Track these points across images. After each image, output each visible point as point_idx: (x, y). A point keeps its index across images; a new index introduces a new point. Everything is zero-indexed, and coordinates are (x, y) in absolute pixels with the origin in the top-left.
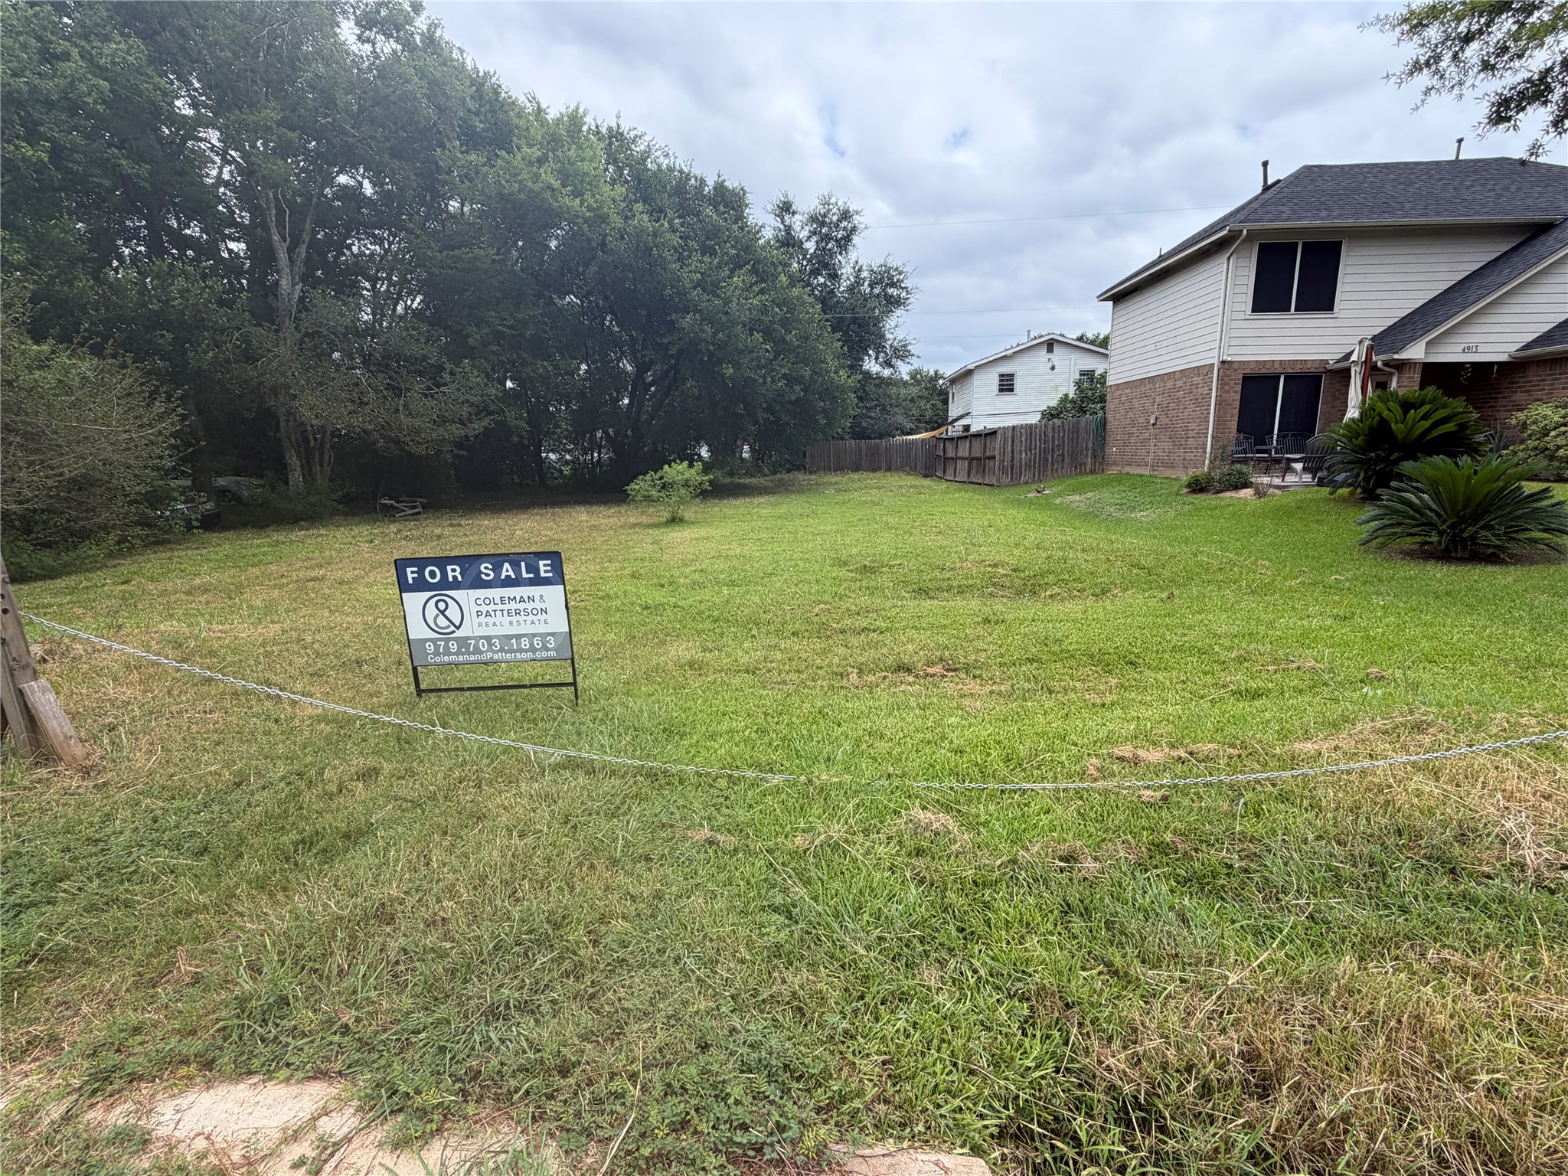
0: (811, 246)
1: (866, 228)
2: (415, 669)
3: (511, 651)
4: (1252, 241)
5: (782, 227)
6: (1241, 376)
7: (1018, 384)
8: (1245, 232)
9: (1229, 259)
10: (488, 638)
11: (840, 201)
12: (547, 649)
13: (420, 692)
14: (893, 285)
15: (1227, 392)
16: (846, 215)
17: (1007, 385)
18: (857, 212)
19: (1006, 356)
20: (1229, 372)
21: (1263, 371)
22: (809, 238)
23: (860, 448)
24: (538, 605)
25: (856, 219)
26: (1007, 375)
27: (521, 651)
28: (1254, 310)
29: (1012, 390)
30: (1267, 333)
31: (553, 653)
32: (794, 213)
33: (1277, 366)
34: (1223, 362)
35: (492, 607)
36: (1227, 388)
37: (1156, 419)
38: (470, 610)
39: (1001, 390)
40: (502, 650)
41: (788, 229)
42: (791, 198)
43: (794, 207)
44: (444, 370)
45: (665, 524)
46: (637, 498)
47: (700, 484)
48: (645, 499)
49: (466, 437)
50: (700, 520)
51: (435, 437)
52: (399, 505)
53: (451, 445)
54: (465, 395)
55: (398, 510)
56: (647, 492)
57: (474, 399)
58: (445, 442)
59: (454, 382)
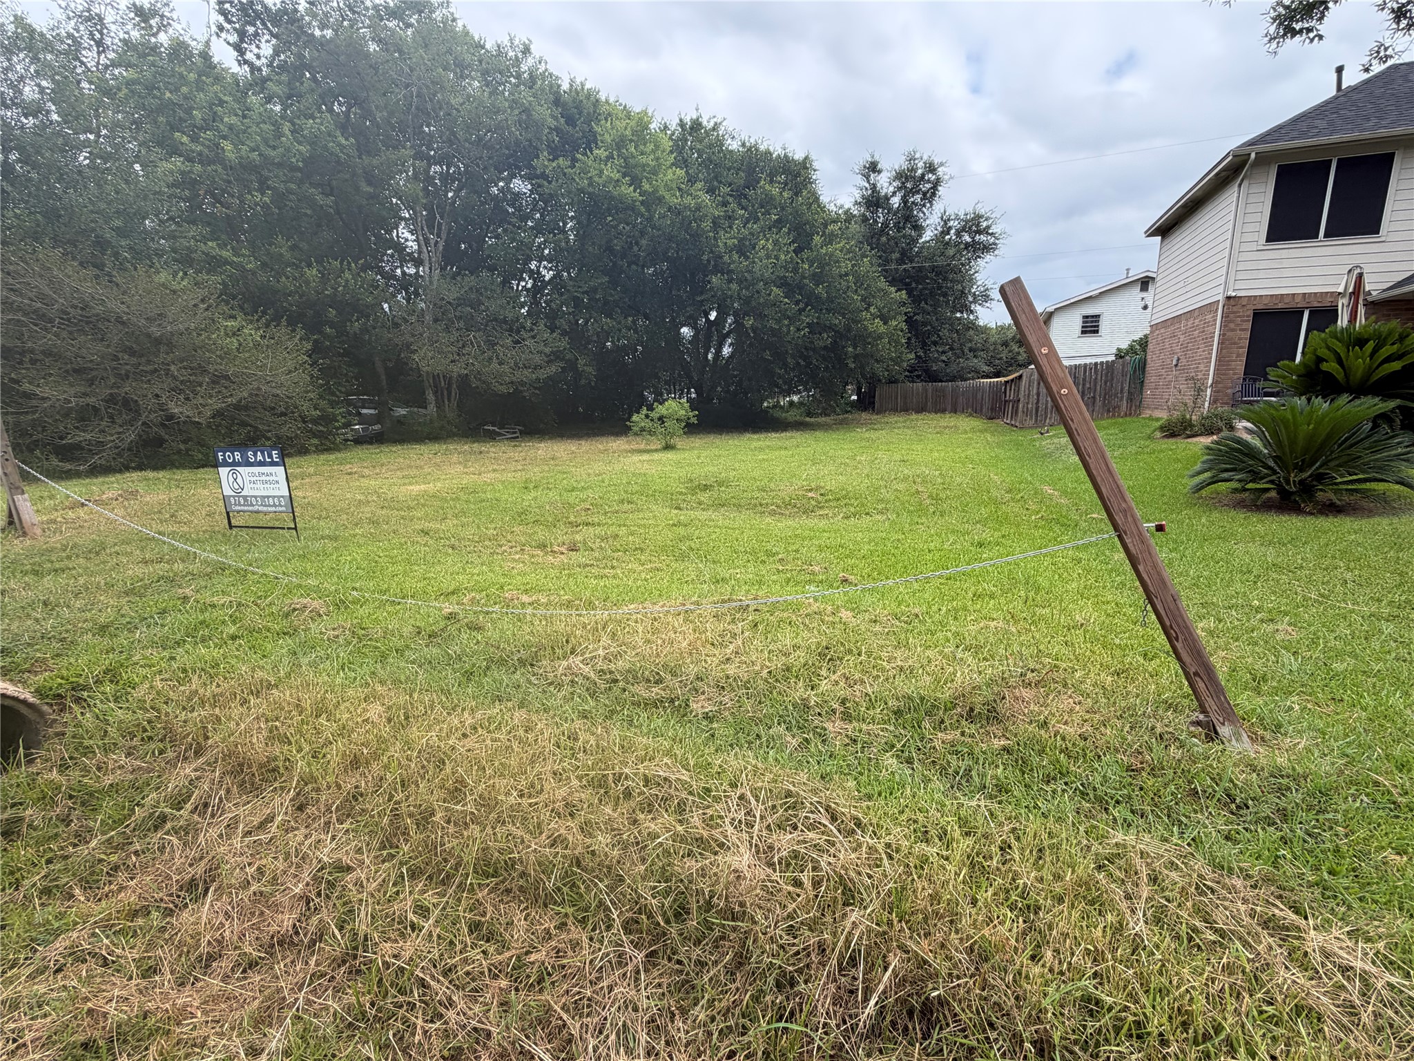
0: (896, 201)
1: (951, 178)
2: (228, 513)
3: (265, 506)
4: (1269, 164)
5: (867, 185)
6: (1251, 313)
7: (1104, 325)
8: (1253, 156)
9: (1240, 185)
10: (256, 497)
11: (925, 154)
12: (281, 506)
13: (231, 527)
14: (979, 232)
15: (1233, 330)
16: (931, 168)
17: (1091, 326)
18: (942, 164)
19: (1090, 297)
20: (1235, 309)
21: (1280, 306)
22: (894, 193)
23: (926, 391)
24: (275, 479)
25: (940, 171)
26: (1093, 316)
27: (270, 506)
28: (1270, 239)
29: (1097, 332)
30: (1286, 263)
31: (284, 509)
32: (880, 172)
33: (1298, 299)
34: (1229, 298)
35: (255, 478)
36: (1232, 325)
37: (1178, 359)
38: (247, 479)
39: (1083, 332)
40: (262, 505)
41: (874, 187)
42: (877, 158)
43: (879, 166)
44: (524, 328)
45: (656, 450)
46: (635, 429)
47: (689, 419)
48: (643, 429)
49: (538, 380)
50: (693, 448)
51: (514, 379)
52: (502, 431)
53: (528, 386)
54: (542, 348)
55: (500, 434)
56: (643, 424)
57: (548, 350)
58: (522, 383)
59: (533, 337)
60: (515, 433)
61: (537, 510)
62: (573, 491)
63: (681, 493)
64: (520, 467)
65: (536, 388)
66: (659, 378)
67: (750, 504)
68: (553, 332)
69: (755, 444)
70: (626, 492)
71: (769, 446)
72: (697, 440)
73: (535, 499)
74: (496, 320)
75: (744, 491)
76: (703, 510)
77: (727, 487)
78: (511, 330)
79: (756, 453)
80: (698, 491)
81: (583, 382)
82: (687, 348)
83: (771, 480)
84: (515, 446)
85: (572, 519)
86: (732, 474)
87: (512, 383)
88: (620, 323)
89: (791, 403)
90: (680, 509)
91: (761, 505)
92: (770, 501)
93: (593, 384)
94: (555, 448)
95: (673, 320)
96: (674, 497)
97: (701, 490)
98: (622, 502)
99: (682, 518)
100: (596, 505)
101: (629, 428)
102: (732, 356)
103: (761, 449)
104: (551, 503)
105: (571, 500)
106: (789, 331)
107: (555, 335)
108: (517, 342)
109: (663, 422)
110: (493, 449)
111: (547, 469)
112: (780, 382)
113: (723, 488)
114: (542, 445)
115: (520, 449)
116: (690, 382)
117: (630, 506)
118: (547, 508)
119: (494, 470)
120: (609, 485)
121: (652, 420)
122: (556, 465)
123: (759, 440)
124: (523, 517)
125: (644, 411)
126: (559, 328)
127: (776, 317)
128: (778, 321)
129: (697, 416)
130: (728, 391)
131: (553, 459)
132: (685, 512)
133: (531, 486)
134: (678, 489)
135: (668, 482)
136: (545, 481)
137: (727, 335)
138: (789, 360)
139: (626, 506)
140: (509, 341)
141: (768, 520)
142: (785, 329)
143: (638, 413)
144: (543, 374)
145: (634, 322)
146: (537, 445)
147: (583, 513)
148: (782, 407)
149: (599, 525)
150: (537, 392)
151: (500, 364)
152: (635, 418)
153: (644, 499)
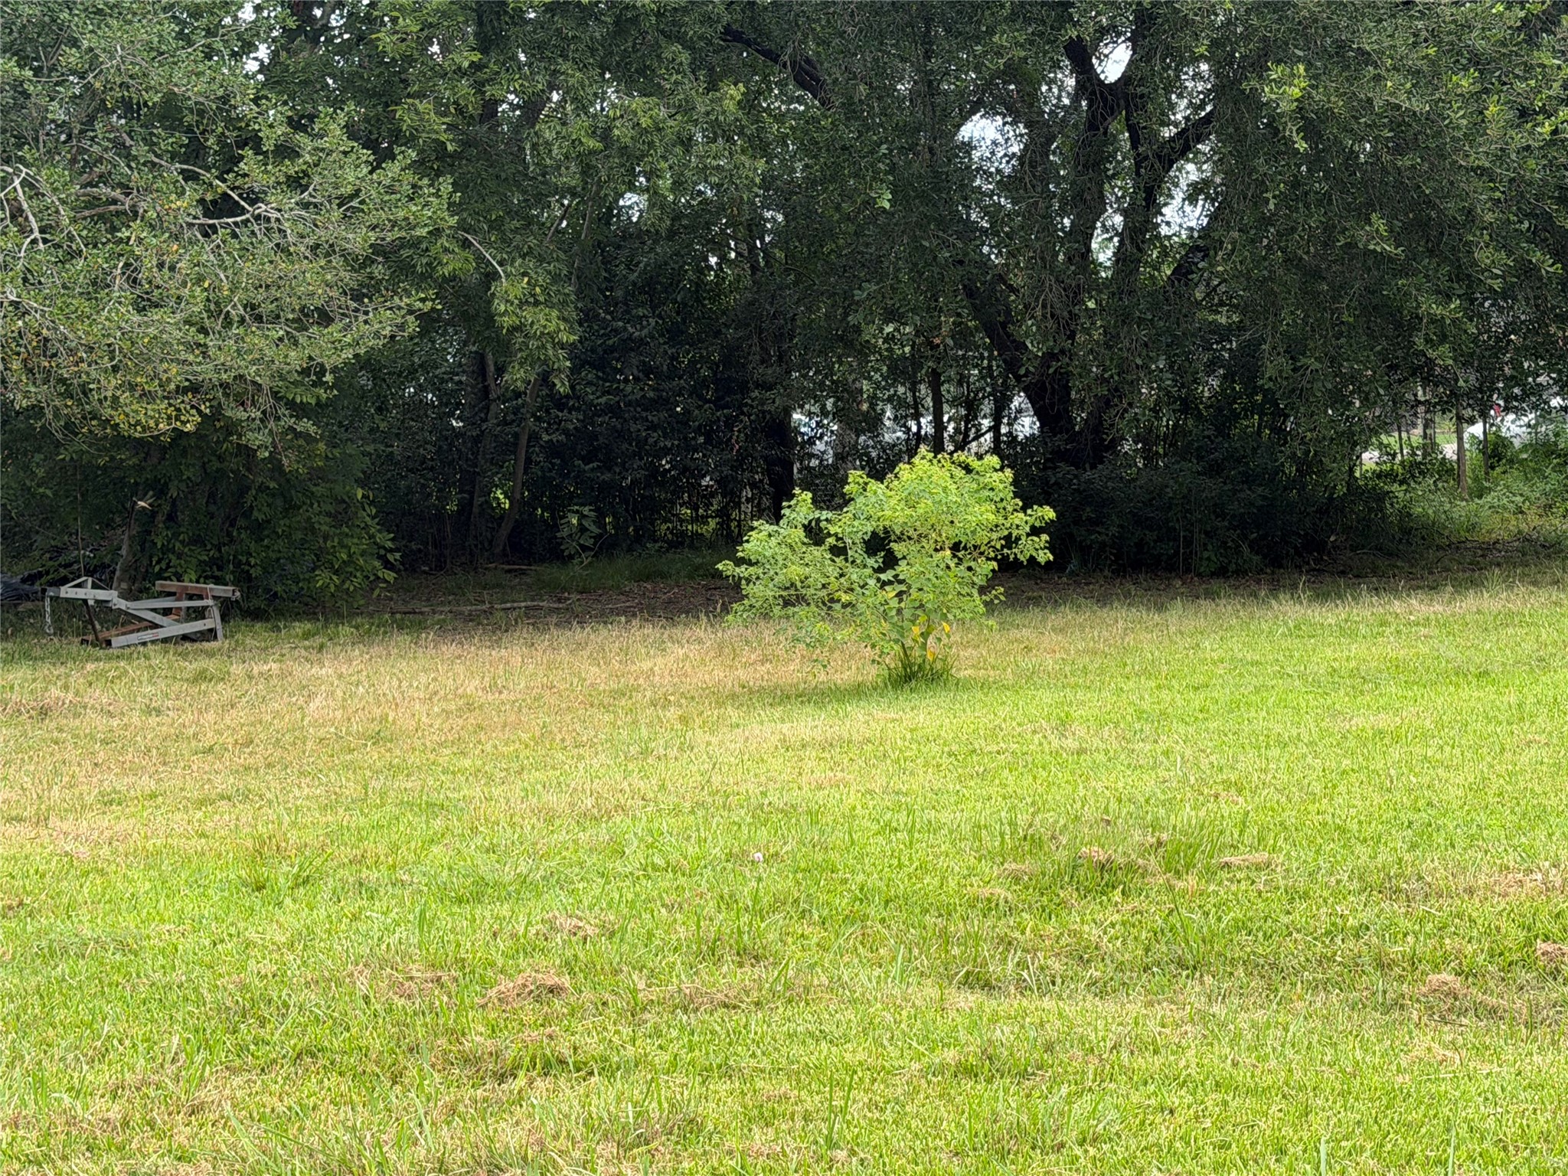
44: (254, 141)
45: (857, 692)
46: (758, 592)
47: (1010, 541)
48: (792, 597)
49: (313, 372)
50: (1030, 677)
51: (206, 372)
52: (142, 608)
53: (265, 401)
54: (332, 227)
55: (129, 622)
56: (795, 571)
57: (358, 240)
58: (241, 390)
59: (296, 183)
60: (200, 614)
61: (312, 996)
62: (478, 898)
63: (990, 906)
64: (224, 783)
65: (300, 410)
66: (863, 351)
67: (1325, 961)
68: (383, 157)
69: (1328, 654)
70: (727, 902)
71: (1398, 667)
72: (1050, 639)
73: (303, 938)
74: (129, 108)
75: (1294, 895)
76: (1101, 989)
77: (1209, 873)
78: (194, 152)
79: (1340, 699)
80: (1067, 894)
81: (518, 376)
82: (993, 213)
83: (1422, 838)
84: (201, 677)
85: (478, 1039)
86: (1231, 807)
87: (194, 388)
88: (685, 109)
89: (1495, 451)
90: (988, 986)
91: (1382, 965)
92: (1426, 948)
93: (562, 386)
94: (387, 686)
95: (928, 87)
96: (957, 927)
97: (1085, 892)
98: (710, 951)
99: (1003, 1033)
100: (590, 968)
101: (734, 590)
102: (1203, 244)
103: (1361, 681)
104: (378, 963)
105: (473, 945)
106: (1479, 122)
107: (393, 169)
108: (221, 207)
109: (891, 561)
110: (98, 695)
111: (352, 790)
112: (1443, 356)
113: (1191, 881)
114: (326, 671)
115: (225, 691)
116: (1011, 366)
117: (748, 974)
118: (362, 986)
119: (108, 801)
120: (649, 870)
121: (838, 551)
122: (394, 770)
123: (1346, 631)
124: (248, 1031)
125: (802, 506)
126: (410, 141)
127: (1414, 60)
128: (1425, 78)
129: (1047, 528)
130: (1187, 405)
131: (377, 739)
132: (1014, 1003)
133: (282, 874)
134: (976, 888)
135: (920, 851)
136: (345, 853)
137: (1184, 145)
138: (1484, 256)
139: (729, 977)
140: (184, 204)
141: (1426, 1043)
142: (1459, 116)
143: (777, 517)
144: (337, 346)
145: (749, 104)
146: (303, 671)
147: (529, 1012)
148: (1448, 471)
149: (609, 1071)
150: (306, 425)
151: (144, 304)
152: (760, 540)
153: (815, 935)
